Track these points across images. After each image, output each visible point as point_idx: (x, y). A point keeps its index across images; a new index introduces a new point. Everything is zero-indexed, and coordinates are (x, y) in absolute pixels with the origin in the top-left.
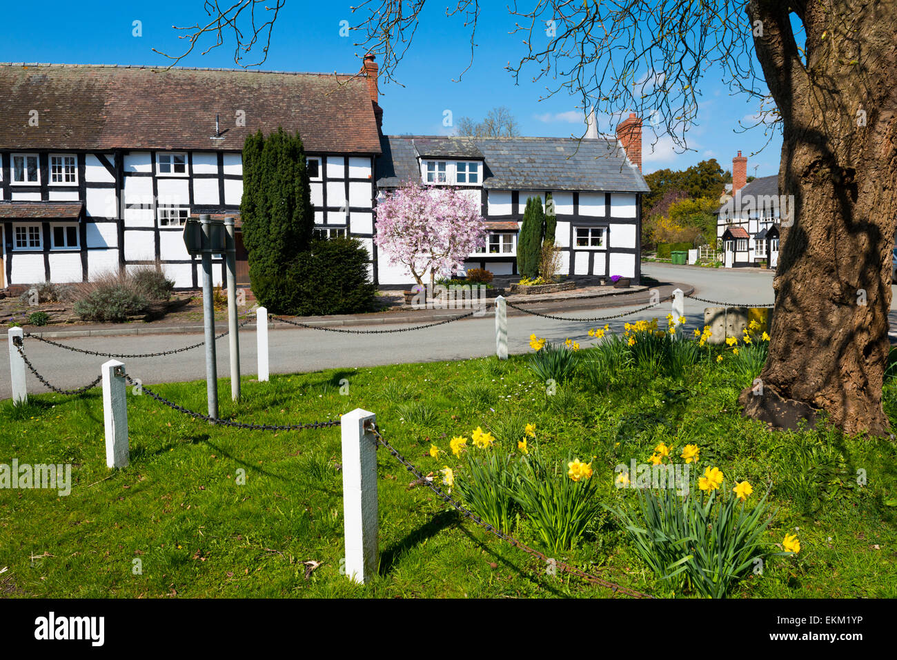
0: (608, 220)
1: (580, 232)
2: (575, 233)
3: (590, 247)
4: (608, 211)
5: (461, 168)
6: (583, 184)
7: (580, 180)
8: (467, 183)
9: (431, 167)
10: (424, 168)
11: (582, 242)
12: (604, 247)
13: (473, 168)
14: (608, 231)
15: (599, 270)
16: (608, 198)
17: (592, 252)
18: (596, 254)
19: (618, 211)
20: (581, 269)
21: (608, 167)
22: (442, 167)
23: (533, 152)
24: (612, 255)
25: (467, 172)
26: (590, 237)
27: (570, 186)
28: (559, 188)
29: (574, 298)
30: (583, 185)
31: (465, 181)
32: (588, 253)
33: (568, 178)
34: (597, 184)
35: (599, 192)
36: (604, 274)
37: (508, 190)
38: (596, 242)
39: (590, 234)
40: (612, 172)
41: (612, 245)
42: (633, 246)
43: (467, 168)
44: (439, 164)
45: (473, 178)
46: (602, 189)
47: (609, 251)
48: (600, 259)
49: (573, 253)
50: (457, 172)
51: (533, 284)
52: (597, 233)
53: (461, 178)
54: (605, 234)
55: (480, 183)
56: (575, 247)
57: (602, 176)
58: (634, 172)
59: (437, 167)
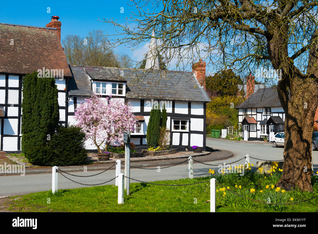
0: (190, 116)
1: (176, 122)
2: (173, 123)
3: (180, 130)
4: (189, 111)
5: (114, 86)
6: (177, 96)
7: (175, 94)
8: (117, 94)
9: (98, 86)
10: (94, 85)
11: (176, 128)
12: (187, 130)
13: (120, 87)
14: (190, 122)
15: (185, 143)
16: (189, 105)
17: (181, 133)
18: (183, 134)
19: (194, 111)
20: (176, 142)
21: (188, 88)
22: (104, 86)
23: (149, 78)
24: (191, 135)
25: (117, 89)
26: (180, 125)
27: (170, 98)
28: (165, 98)
31: (116, 94)
32: (179, 134)
33: (169, 93)
34: (185, 97)
35: (185, 101)
36: (188, 145)
37: (139, 99)
38: (183, 128)
39: (180, 123)
40: (191, 90)
41: (192, 129)
42: (202, 130)
43: (117, 86)
44: (103, 84)
45: (120, 92)
46: (187, 100)
47: (190, 132)
48: (185, 136)
49: (172, 133)
50: (112, 89)
51: (156, 150)
52: (184, 123)
53: (114, 92)
54: (188, 123)
55: (124, 94)
56: (173, 130)
57: (186, 92)
58: (202, 91)
59: (101, 85)
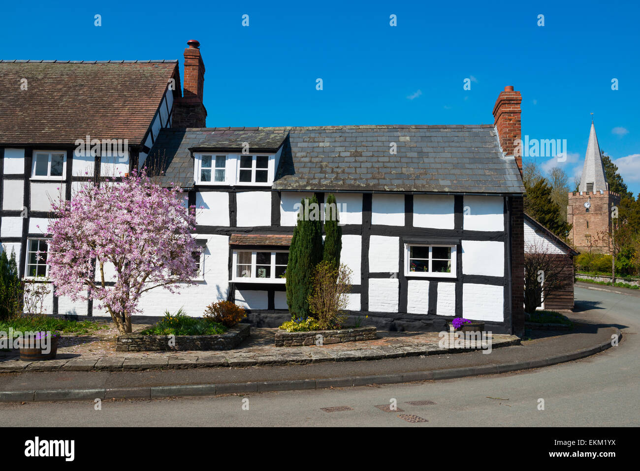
0: (460, 234)
1: (415, 252)
2: (407, 253)
3: (430, 274)
4: (459, 221)
5: (246, 162)
6: (419, 183)
7: (418, 178)
8: (253, 183)
9: (206, 162)
10: (198, 163)
11: (419, 266)
12: (453, 274)
13: (263, 162)
14: (460, 251)
15: (446, 307)
16: (458, 204)
17: (434, 282)
18: (440, 285)
19: (473, 222)
20: (418, 304)
21: (467, 161)
22: (221, 162)
23: (363, 143)
24: (466, 287)
25: (254, 169)
26: (430, 259)
27: (398, 186)
28: (381, 188)
29: (333, 360)
30: (422, 184)
31: (250, 180)
32: (428, 282)
33: (400, 176)
34: (442, 183)
35: (441, 195)
36: (454, 314)
37: (308, 192)
38: (440, 266)
39: (430, 254)
40: (472, 166)
41: (466, 271)
42: (500, 273)
43: (254, 162)
44: (218, 158)
45: (262, 176)
46: (447, 190)
47: (461, 280)
48: (446, 292)
49: (403, 282)
50: (239, 169)
51: (295, 330)
52: (441, 253)
53: (245, 176)
54: (454, 255)
55: (270, 182)
56: (408, 273)
57: (452, 172)
58: (507, 166)
59: (214, 162)
